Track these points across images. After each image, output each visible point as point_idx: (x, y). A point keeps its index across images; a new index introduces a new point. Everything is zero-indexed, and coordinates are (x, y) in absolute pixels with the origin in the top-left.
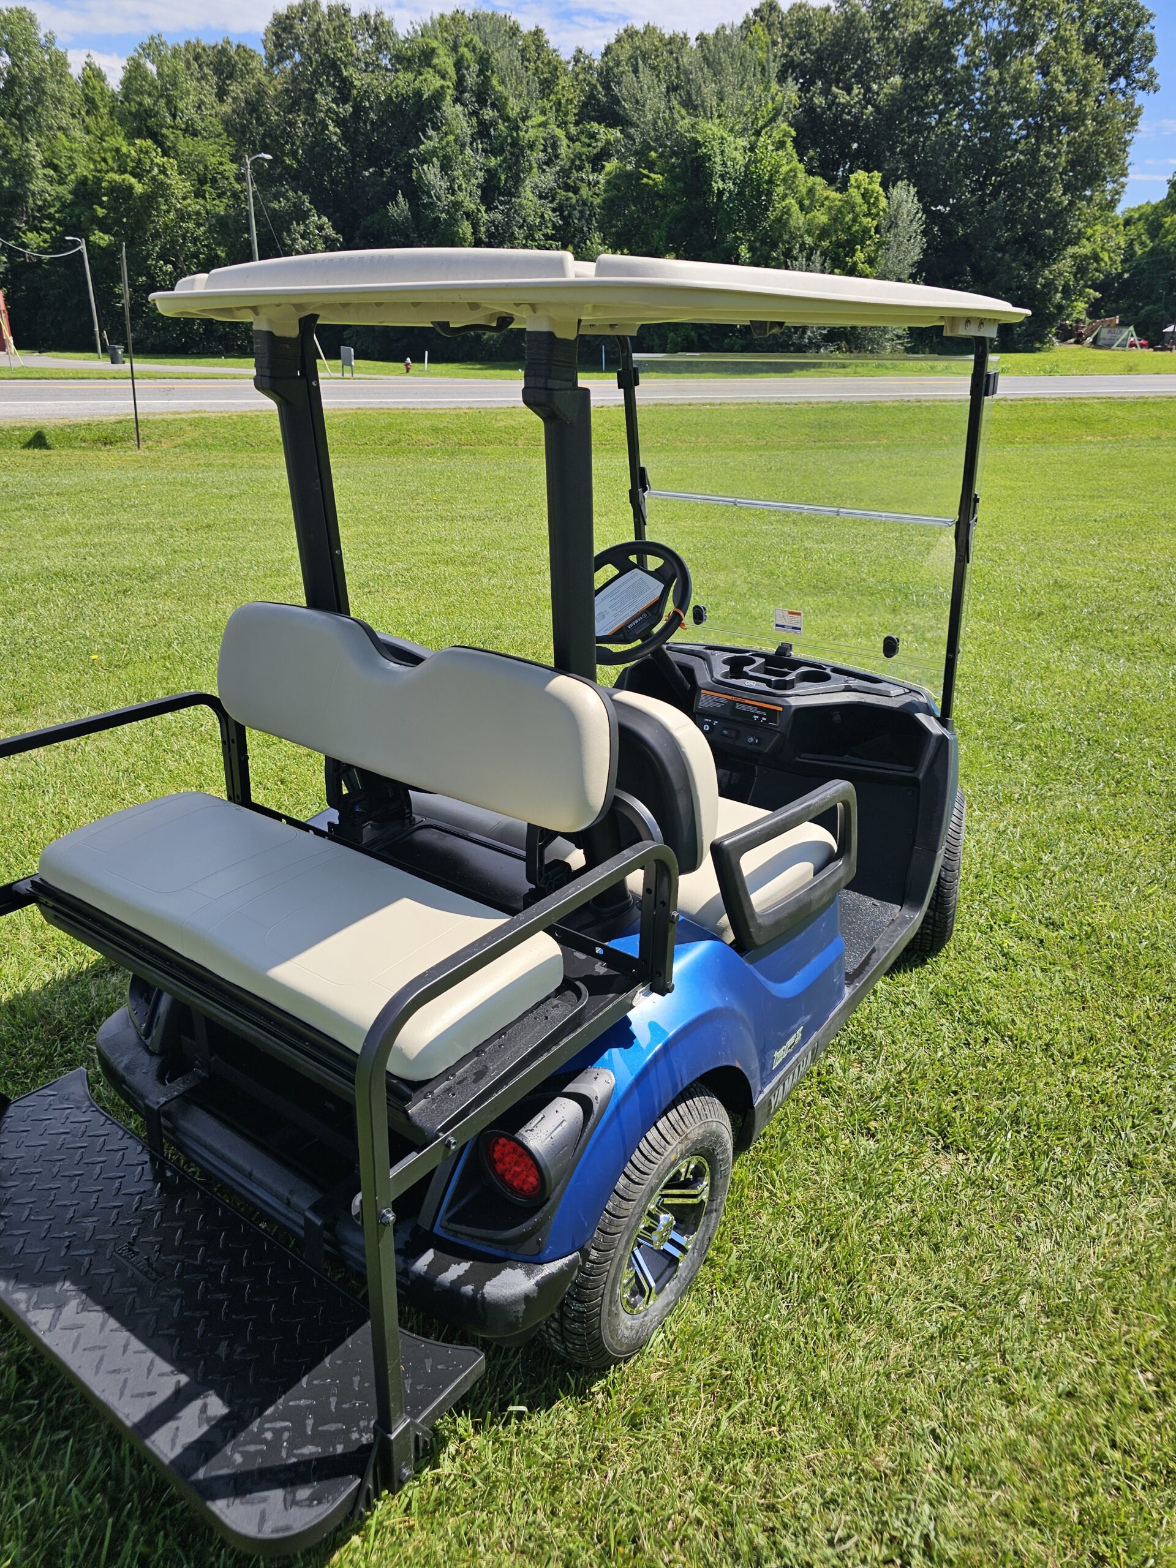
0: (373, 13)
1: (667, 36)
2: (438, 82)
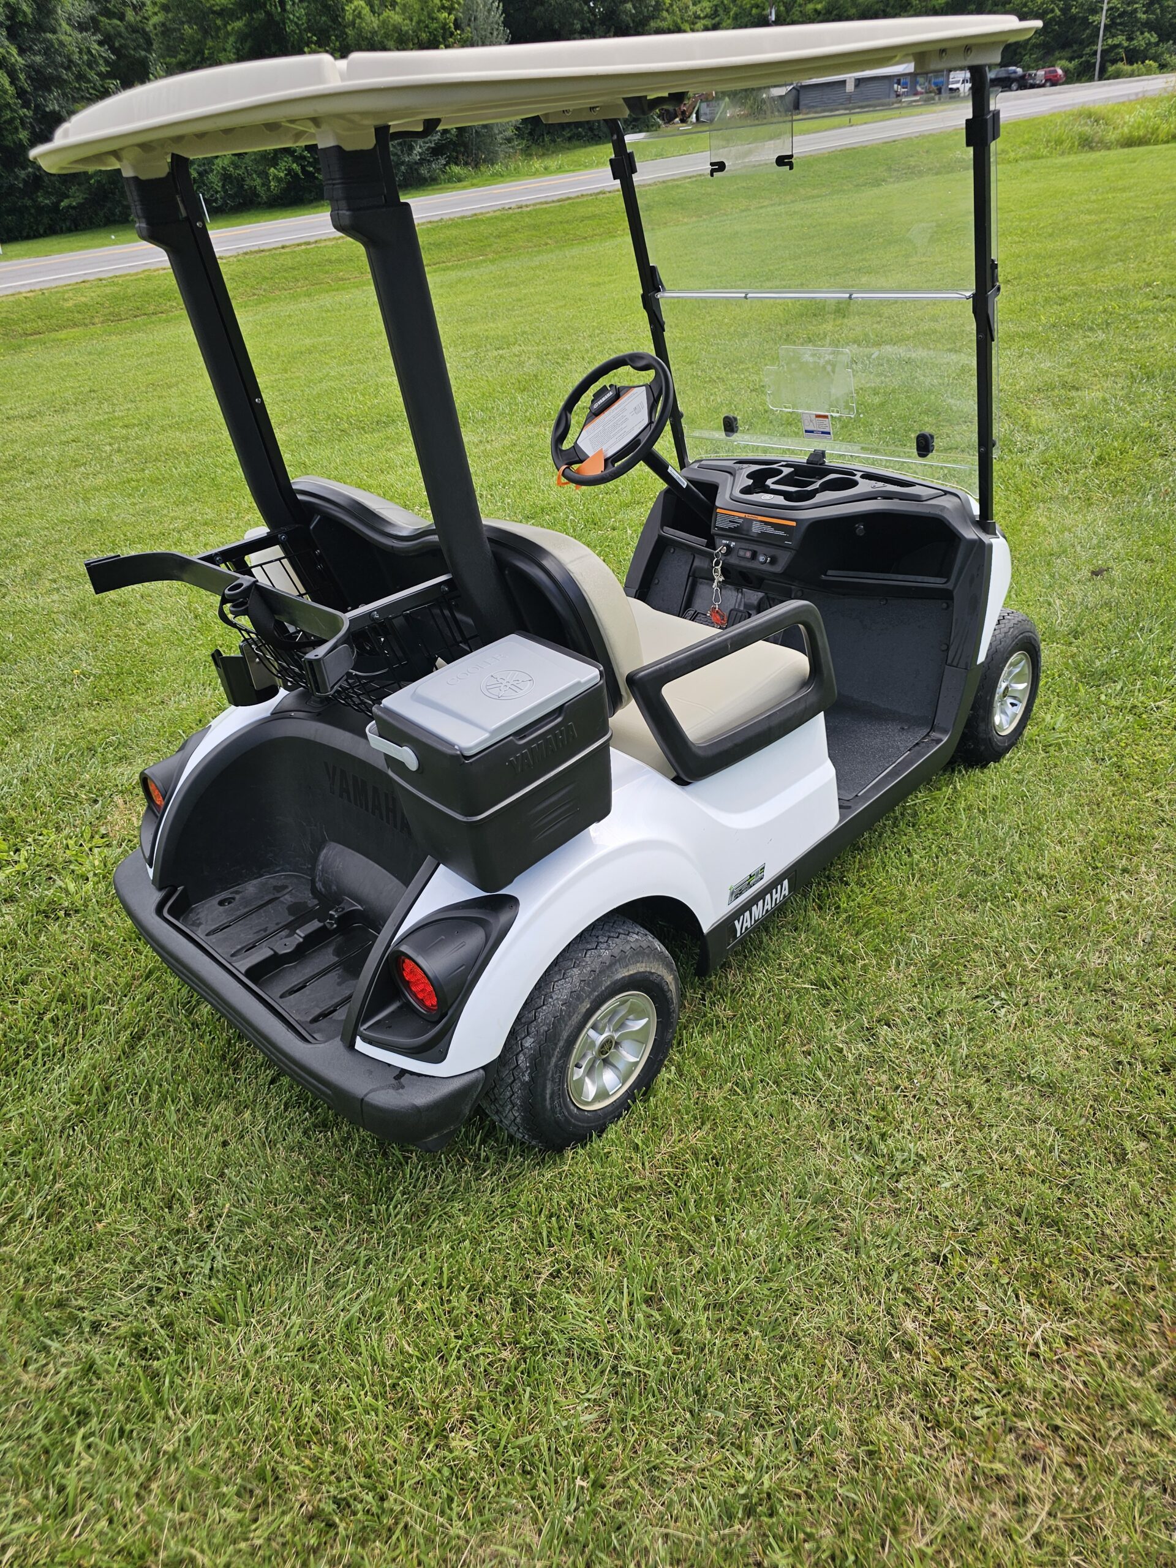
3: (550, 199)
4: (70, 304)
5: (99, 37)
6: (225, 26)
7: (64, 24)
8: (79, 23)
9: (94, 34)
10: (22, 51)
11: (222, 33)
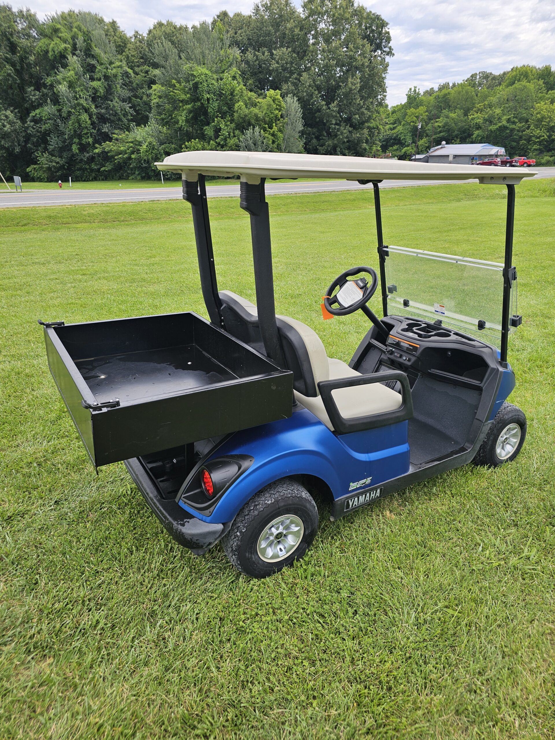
0: (25, 10)
1: (178, 27)
2: (63, 46)
3: (310, 192)
4: (86, 213)
5: (130, 105)
6: (183, 106)
7: (116, 99)
8: (123, 99)
9: (128, 104)
10: (96, 107)
11: (181, 109)
